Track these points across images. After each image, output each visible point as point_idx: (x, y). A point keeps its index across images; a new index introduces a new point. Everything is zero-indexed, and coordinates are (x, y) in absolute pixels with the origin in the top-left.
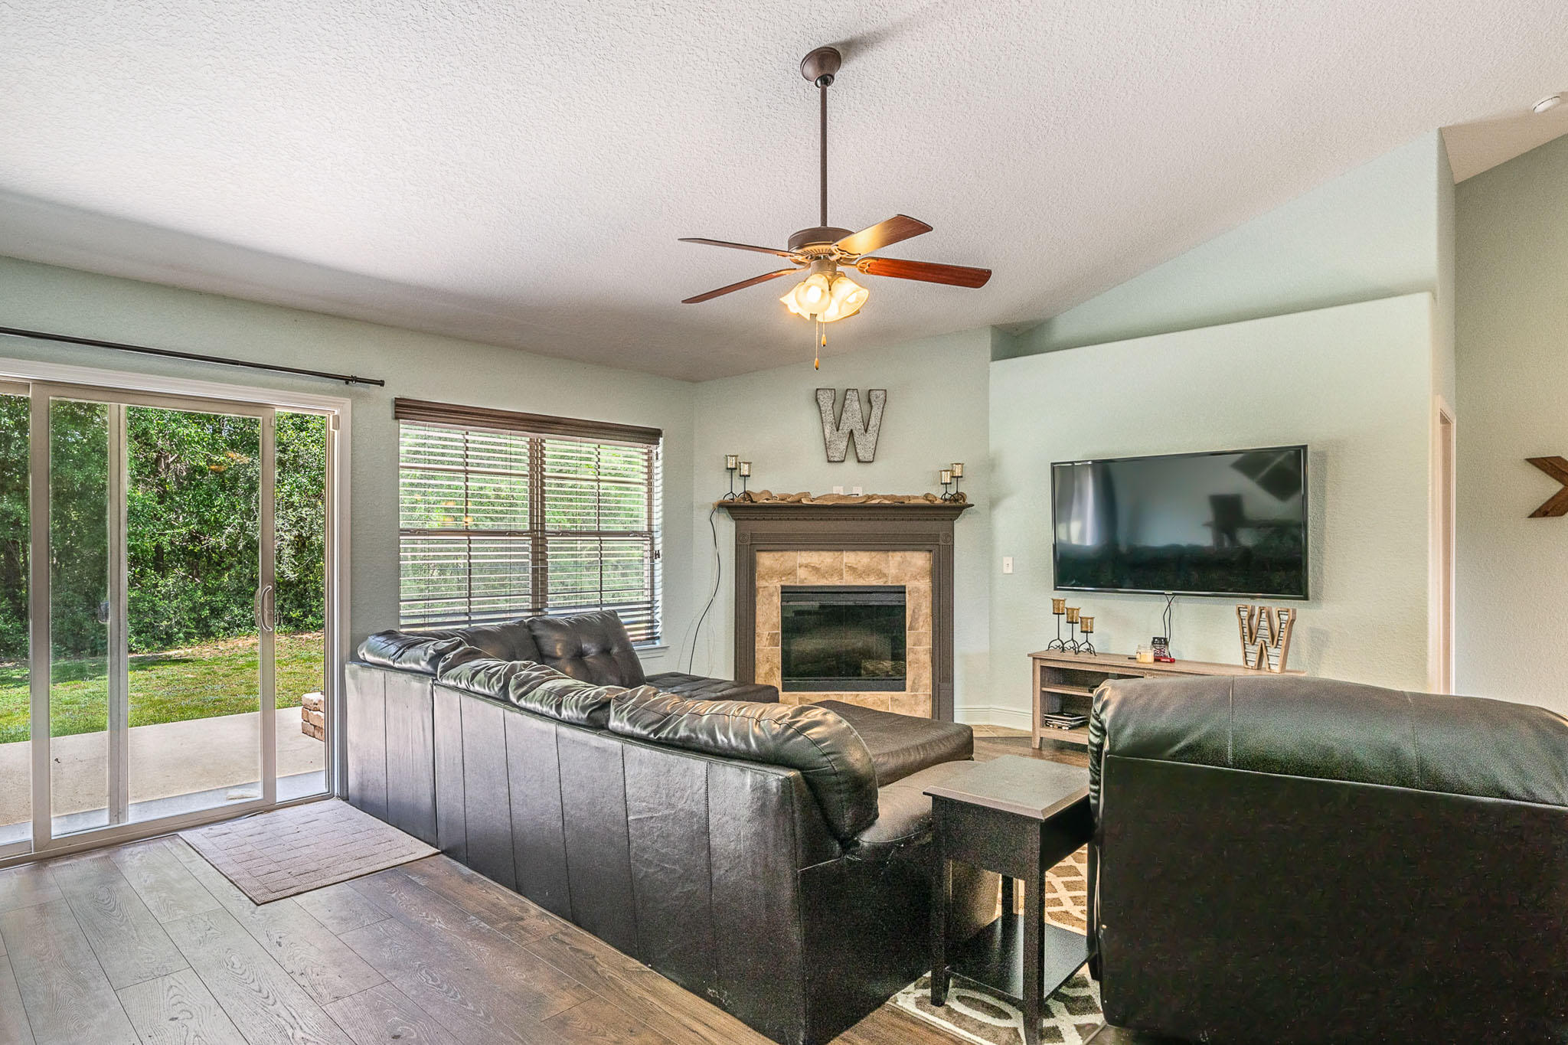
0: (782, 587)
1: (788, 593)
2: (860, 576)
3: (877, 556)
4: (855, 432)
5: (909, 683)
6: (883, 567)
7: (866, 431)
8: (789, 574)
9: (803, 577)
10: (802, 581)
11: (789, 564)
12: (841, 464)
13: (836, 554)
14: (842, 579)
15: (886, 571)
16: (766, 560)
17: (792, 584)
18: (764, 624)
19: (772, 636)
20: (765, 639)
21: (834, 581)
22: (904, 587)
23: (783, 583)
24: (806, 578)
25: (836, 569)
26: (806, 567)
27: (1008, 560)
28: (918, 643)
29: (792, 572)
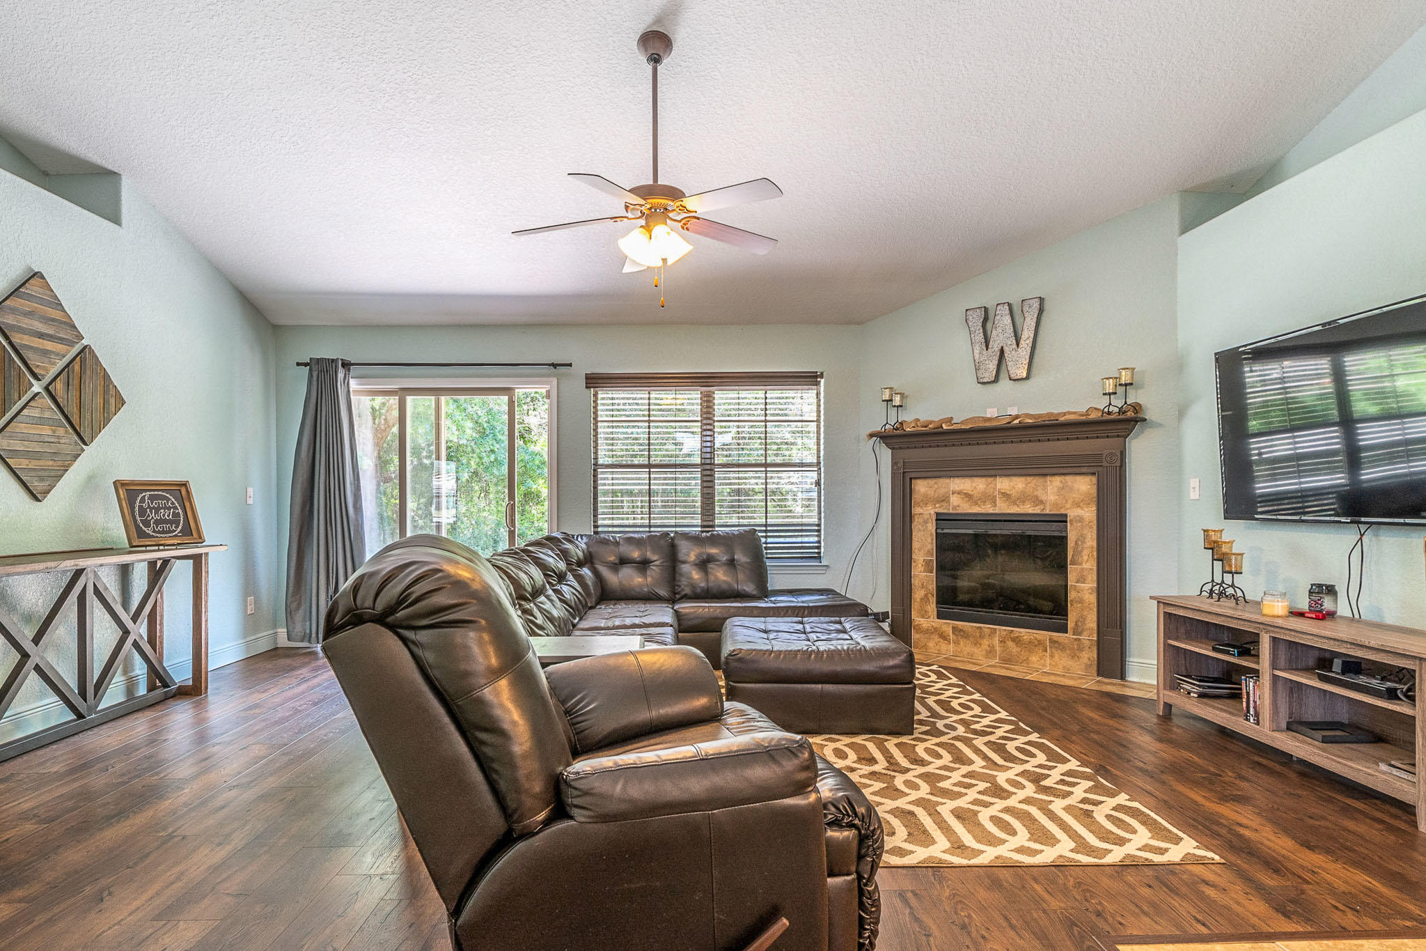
0: (937, 514)
1: (941, 519)
2: (1014, 503)
3: (1034, 481)
4: (1006, 349)
5: (1071, 625)
6: (1039, 493)
7: (1018, 345)
8: (942, 501)
9: (955, 504)
10: (955, 508)
11: (942, 491)
12: (994, 385)
13: (990, 480)
14: (995, 506)
15: (1044, 498)
16: (922, 487)
17: (945, 511)
18: (920, 550)
19: (928, 563)
20: (920, 566)
21: (988, 509)
22: (1066, 515)
23: (937, 510)
24: (958, 505)
25: (989, 496)
26: (958, 493)
27: (1194, 483)
28: (1082, 579)
29: (945, 499)
